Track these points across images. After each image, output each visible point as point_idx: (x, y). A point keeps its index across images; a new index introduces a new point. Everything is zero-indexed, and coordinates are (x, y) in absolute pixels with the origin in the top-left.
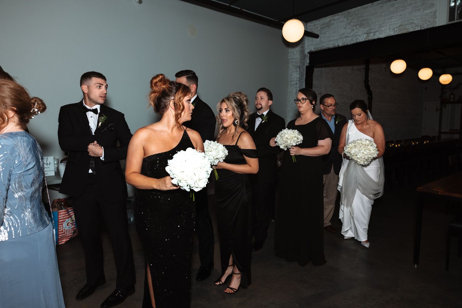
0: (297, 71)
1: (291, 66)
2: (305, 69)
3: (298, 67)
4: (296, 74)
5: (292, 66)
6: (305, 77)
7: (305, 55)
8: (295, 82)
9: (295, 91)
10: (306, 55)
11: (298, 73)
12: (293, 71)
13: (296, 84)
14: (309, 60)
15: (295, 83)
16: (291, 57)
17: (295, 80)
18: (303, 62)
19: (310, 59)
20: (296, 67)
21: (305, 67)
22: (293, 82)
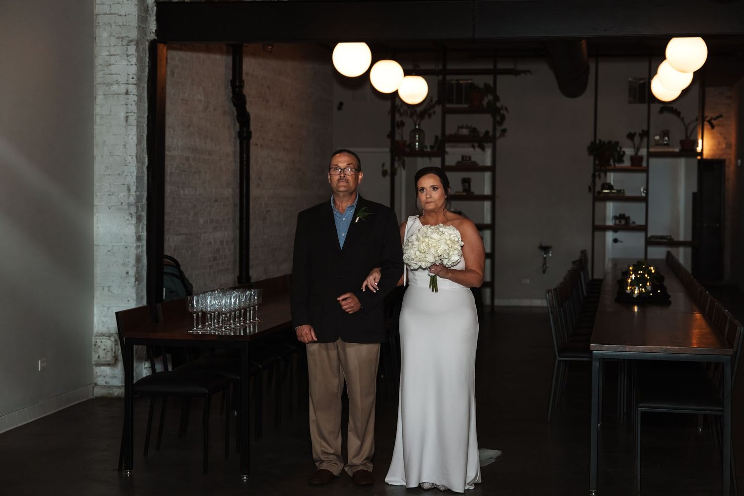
0: (128, 56)
1: (105, 35)
2: (147, 48)
3: (131, 41)
4: (125, 63)
5: (111, 35)
6: (147, 74)
7: (148, 7)
8: (123, 89)
9: (122, 115)
10: (150, 9)
11: (134, 60)
12: (112, 53)
13: (127, 93)
14: (155, 23)
15: (124, 91)
16: (107, 9)
17: (123, 79)
18: (144, 28)
19: (158, 20)
20: (125, 43)
21: (147, 43)
22: (115, 88)
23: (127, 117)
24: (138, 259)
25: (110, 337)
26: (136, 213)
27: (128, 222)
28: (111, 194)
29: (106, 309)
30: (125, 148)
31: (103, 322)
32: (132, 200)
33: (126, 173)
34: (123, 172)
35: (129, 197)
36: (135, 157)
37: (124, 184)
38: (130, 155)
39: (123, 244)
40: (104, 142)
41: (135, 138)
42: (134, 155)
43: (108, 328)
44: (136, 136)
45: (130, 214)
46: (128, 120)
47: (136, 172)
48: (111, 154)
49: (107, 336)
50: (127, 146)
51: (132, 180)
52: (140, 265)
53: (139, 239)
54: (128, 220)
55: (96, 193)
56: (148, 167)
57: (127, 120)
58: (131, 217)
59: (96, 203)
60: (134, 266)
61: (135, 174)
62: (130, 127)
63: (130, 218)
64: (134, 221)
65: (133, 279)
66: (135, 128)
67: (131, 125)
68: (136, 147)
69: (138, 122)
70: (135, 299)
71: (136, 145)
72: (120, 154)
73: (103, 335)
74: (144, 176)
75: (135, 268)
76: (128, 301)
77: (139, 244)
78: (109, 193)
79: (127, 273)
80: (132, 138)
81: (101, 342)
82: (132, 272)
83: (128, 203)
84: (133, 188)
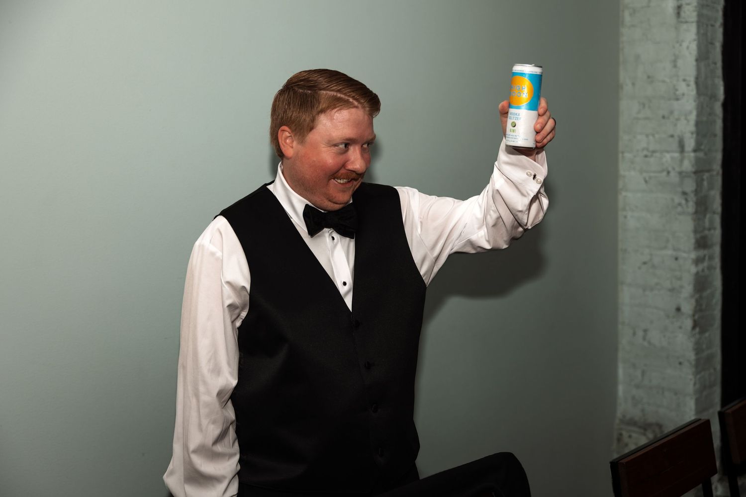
9: (670, 4)
23: (679, 7)
24: (701, 284)
25: (645, 430)
26: (696, 192)
27: (679, 209)
28: (649, 154)
29: (638, 373)
30: (675, 66)
31: (633, 398)
32: (688, 165)
33: (676, 114)
34: (672, 112)
35: (682, 161)
36: (693, 84)
37: (672, 136)
38: (684, 80)
39: (670, 252)
40: (637, 57)
41: (694, 46)
42: (692, 80)
43: (643, 411)
44: (695, 43)
45: (684, 193)
46: (682, 14)
47: (694, 113)
48: (650, 79)
49: (640, 427)
50: (680, 63)
51: (687, 128)
52: (705, 294)
53: (702, 243)
54: (680, 204)
55: (623, 153)
56: (725, 105)
57: (678, 14)
58: (687, 200)
59: (622, 172)
60: (692, 296)
61: (693, 117)
62: (685, 26)
63: (683, 202)
64: (691, 208)
65: (689, 323)
66: (693, 28)
67: (686, 22)
68: (694, 63)
69: (700, 15)
70: (693, 363)
71: (697, 60)
72: (667, 80)
73: (632, 423)
74: (715, 122)
75: (693, 301)
76: (680, 363)
77: (702, 253)
78: (645, 153)
79: (678, 309)
80: (688, 48)
81: (630, 437)
82: (688, 307)
83: (680, 173)
84: (690, 144)
